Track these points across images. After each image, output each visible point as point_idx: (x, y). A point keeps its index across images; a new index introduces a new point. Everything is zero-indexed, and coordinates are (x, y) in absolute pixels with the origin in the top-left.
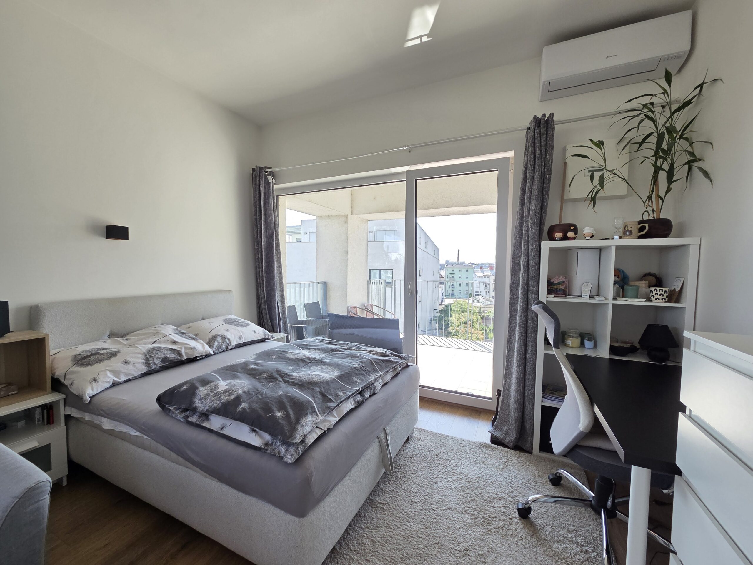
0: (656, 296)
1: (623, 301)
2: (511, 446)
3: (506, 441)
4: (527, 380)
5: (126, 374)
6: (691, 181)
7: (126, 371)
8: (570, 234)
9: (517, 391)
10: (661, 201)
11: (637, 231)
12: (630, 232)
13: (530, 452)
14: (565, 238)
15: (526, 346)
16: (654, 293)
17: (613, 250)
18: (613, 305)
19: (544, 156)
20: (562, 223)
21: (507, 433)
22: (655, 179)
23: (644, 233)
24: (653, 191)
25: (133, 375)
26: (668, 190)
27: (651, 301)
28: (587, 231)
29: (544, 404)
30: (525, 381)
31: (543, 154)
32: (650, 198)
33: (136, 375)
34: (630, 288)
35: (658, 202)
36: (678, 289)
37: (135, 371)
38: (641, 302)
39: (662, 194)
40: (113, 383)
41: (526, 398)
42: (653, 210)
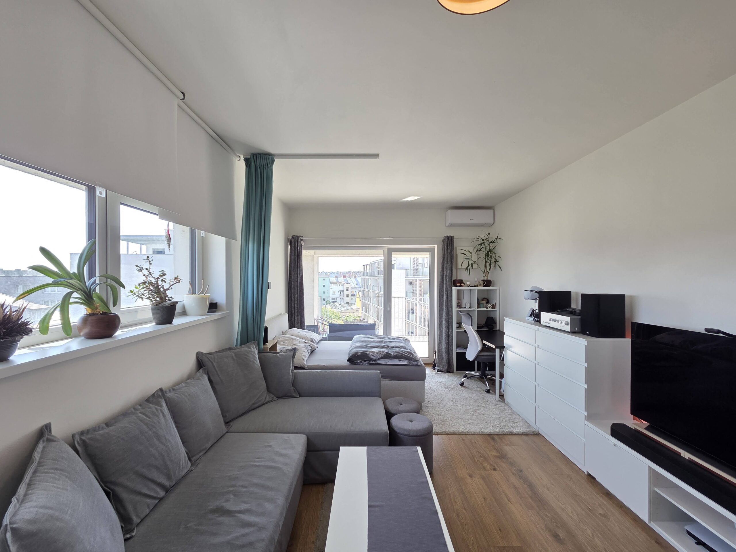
0: (489, 307)
1: (480, 309)
2: (446, 371)
3: (443, 370)
4: (450, 343)
6: (496, 267)
8: (462, 284)
9: (446, 348)
10: (488, 273)
11: (483, 284)
12: (481, 285)
13: (453, 372)
14: (461, 286)
15: (448, 329)
16: (489, 306)
17: (477, 291)
18: (478, 311)
19: (451, 252)
20: (458, 279)
21: (443, 367)
22: (486, 264)
23: (485, 285)
24: (485, 269)
26: (490, 269)
27: (488, 309)
28: (468, 283)
29: (457, 351)
30: (449, 344)
31: (451, 251)
32: (484, 271)
34: (481, 304)
35: (487, 273)
36: (494, 304)
38: (485, 309)
39: (488, 270)
41: (450, 351)
42: (486, 276)
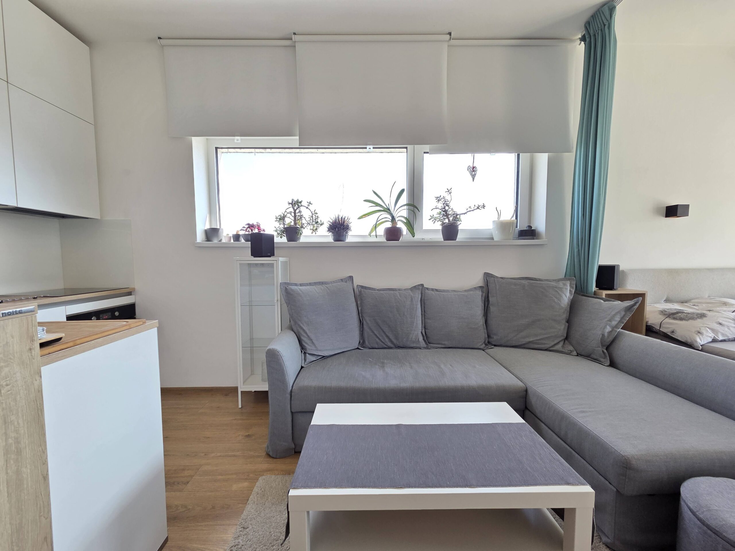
5: (723, 335)
7: (722, 332)
25: (728, 337)
33: (730, 338)
37: (730, 334)
40: (713, 340)
